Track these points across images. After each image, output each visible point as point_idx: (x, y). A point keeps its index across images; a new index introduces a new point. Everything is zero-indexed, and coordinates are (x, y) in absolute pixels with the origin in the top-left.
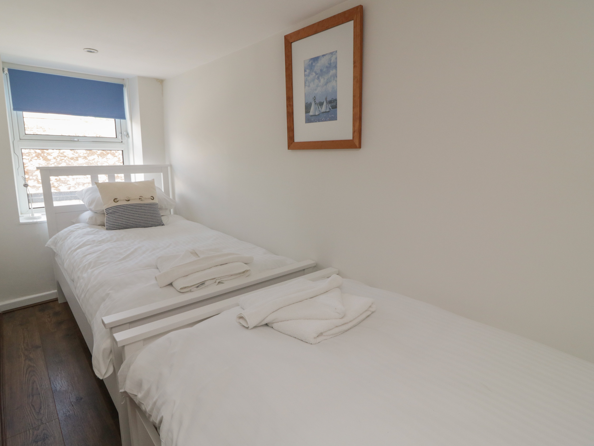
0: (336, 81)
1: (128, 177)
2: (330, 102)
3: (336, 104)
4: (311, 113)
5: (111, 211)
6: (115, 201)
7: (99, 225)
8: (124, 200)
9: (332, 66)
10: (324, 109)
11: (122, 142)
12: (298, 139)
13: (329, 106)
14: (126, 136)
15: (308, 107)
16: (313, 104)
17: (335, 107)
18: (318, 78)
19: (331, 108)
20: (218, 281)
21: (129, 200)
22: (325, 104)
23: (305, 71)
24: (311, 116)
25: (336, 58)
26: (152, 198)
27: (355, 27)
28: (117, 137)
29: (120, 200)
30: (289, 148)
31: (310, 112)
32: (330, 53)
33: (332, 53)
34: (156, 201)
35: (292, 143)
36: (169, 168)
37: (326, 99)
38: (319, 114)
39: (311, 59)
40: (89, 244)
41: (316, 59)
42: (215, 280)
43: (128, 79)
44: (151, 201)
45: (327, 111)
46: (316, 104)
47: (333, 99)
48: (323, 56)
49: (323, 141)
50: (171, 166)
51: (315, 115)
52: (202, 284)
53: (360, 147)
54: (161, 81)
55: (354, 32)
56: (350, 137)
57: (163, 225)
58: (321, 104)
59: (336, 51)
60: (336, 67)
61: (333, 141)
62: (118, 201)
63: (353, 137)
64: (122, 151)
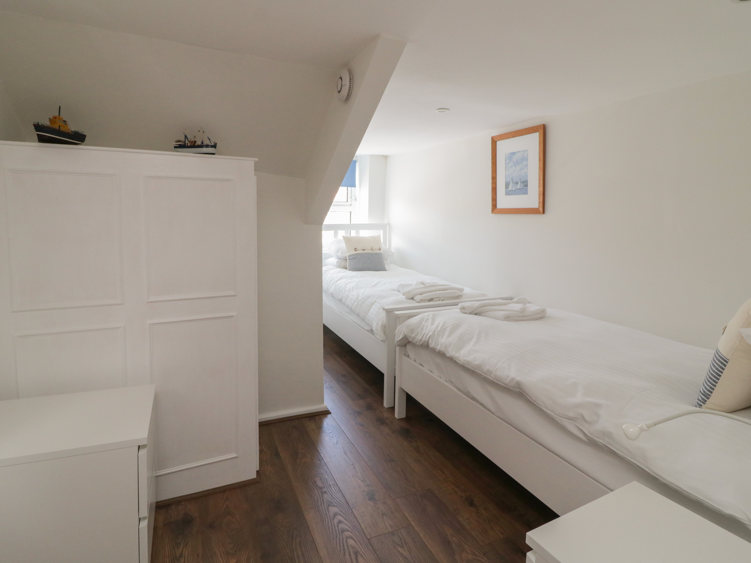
0: (527, 169)
1: (357, 232)
2: (523, 182)
3: (527, 184)
4: (510, 189)
5: (352, 257)
6: (355, 250)
7: (342, 268)
8: (361, 250)
9: (525, 159)
10: (519, 186)
11: (351, 205)
12: (499, 206)
13: (523, 185)
14: (355, 200)
15: (507, 185)
16: (511, 183)
17: (527, 186)
18: (515, 166)
19: (523, 186)
20: (441, 299)
21: (364, 250)
22: (519, 183)
23: (506, 160)
24: (510, 191)
25: (528, 154)
26: (379, 249)
27: (540, 137)
28: (347, 201)
29: (359, 250)
30: (492, 212)
31: (508, 188)
32: (523, 151)
33: (524, 151)
34: (382, 252)
35: (495, 209)
36: (388, 226)
37: (520, 180)
38: (515, 190)
39: (510, 153)
40: (345, 278)
41: (513, 154)
42: (439, 298)
43: (360, 156)
44: (379, 252)
45: (521, 188)
46: (513, 183)
47: (525, 180)
48: (519, 152)
49: (517, 209)
50: (389, 224)
51: (512, 191)
52: (432, 300)
53: (544, 213)
54: (386, 157)
55: (539, 139)
56: (536, 206)
57: (386, 270)
58: (517, 183)
59: (528, 150)
60: (527, 160)
61: (525, 209)
62: (357, 250)
63: (539, 207)
64: (351, 212)
